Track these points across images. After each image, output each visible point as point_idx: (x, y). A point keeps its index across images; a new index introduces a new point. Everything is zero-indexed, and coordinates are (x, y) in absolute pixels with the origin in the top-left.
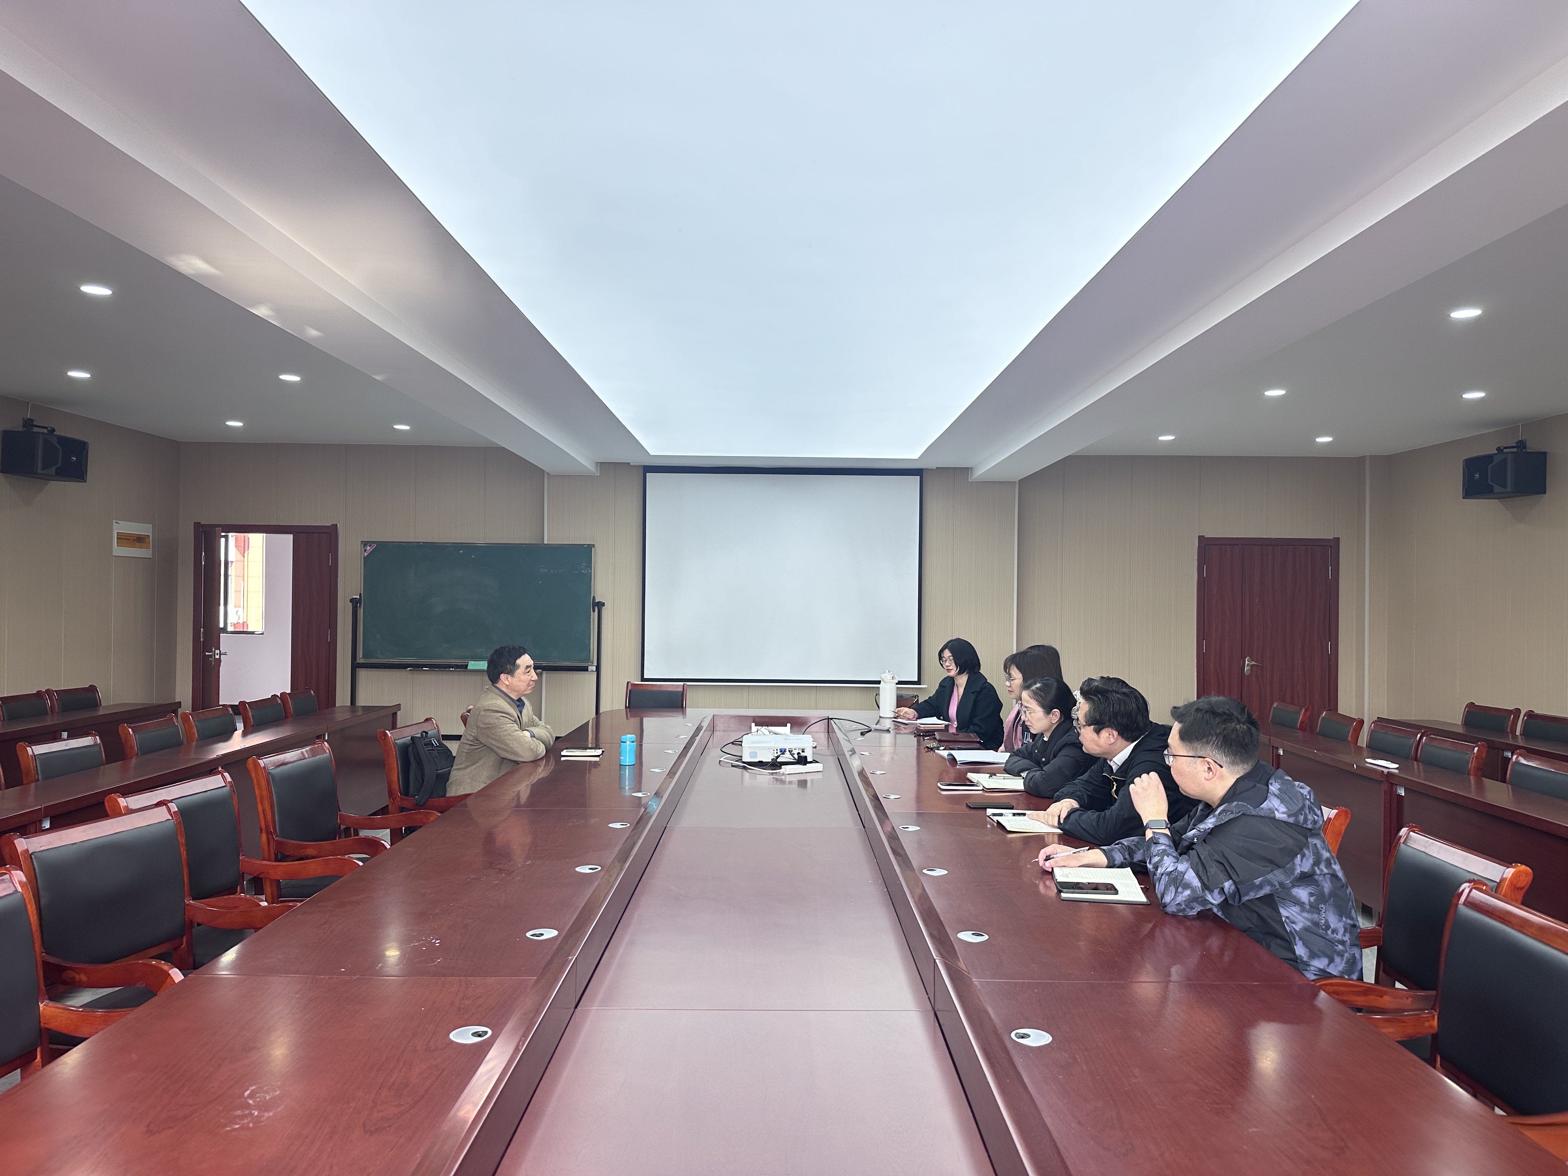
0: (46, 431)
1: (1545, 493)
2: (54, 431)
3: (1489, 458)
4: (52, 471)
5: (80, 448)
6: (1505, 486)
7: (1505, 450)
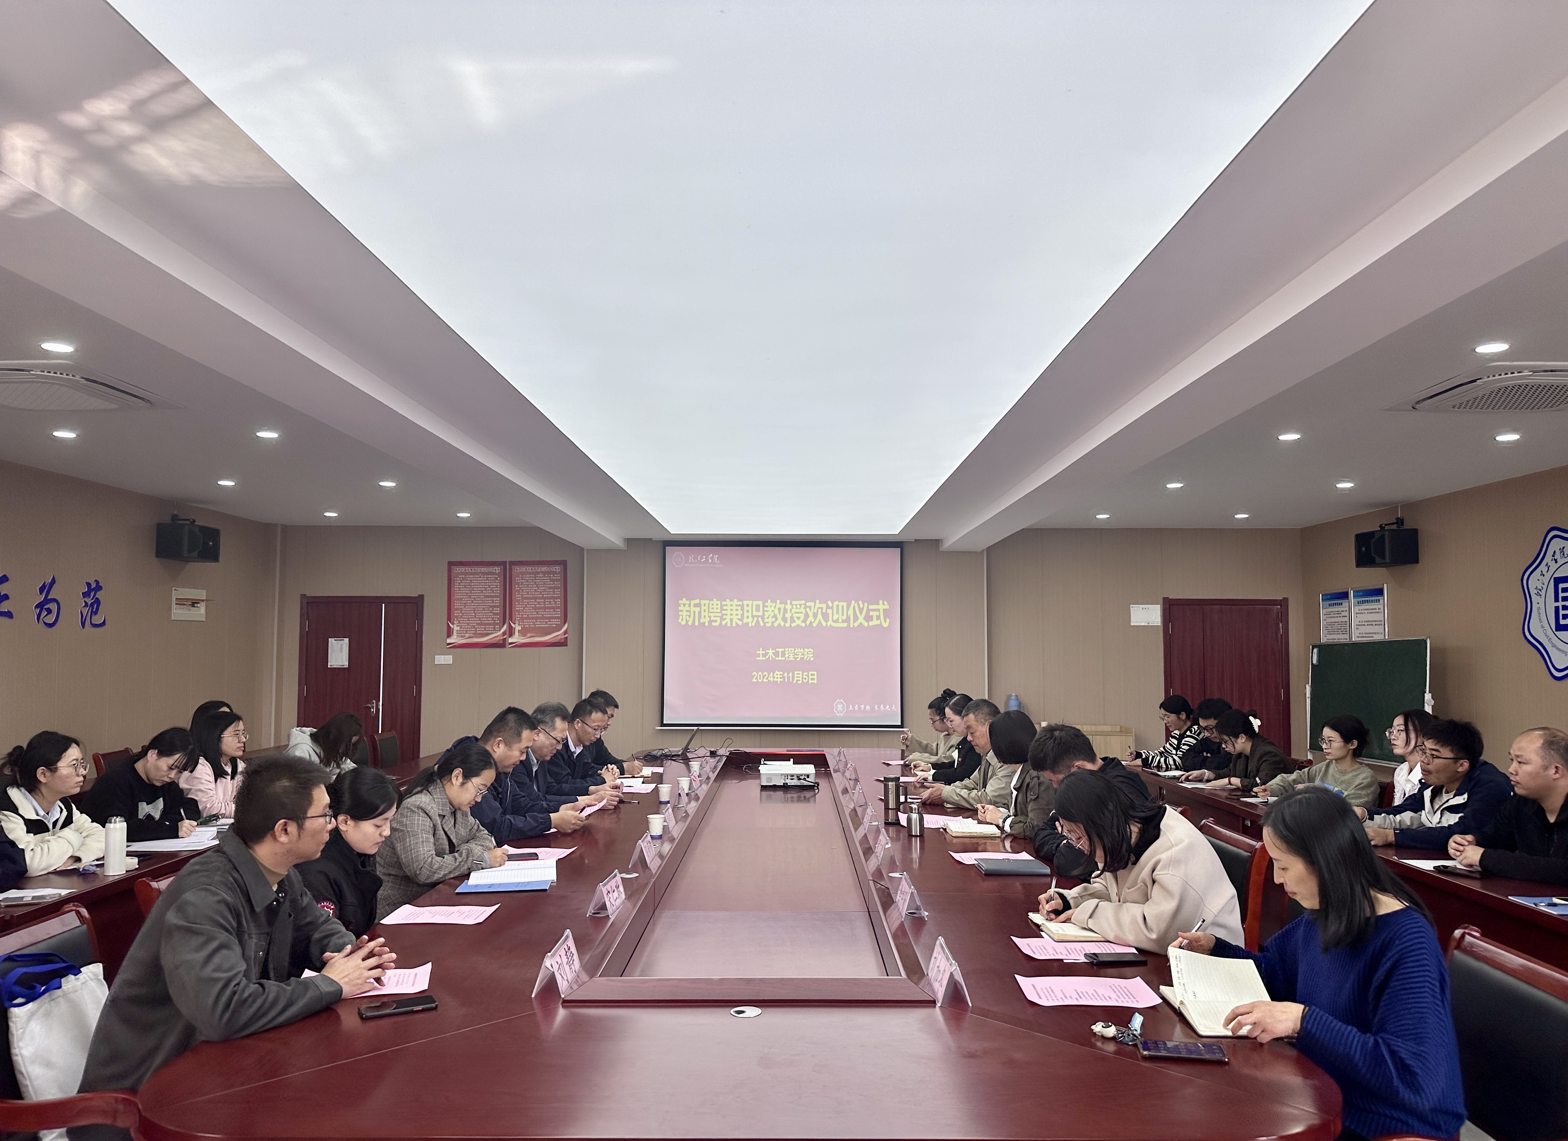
0: (188, 522)
1: (1417, 562)
2: (194, 521)
3: (1372, 534)
4: (195, 554)
5: (213, 535)
6: (1383, 557)
7: (1387, 528)
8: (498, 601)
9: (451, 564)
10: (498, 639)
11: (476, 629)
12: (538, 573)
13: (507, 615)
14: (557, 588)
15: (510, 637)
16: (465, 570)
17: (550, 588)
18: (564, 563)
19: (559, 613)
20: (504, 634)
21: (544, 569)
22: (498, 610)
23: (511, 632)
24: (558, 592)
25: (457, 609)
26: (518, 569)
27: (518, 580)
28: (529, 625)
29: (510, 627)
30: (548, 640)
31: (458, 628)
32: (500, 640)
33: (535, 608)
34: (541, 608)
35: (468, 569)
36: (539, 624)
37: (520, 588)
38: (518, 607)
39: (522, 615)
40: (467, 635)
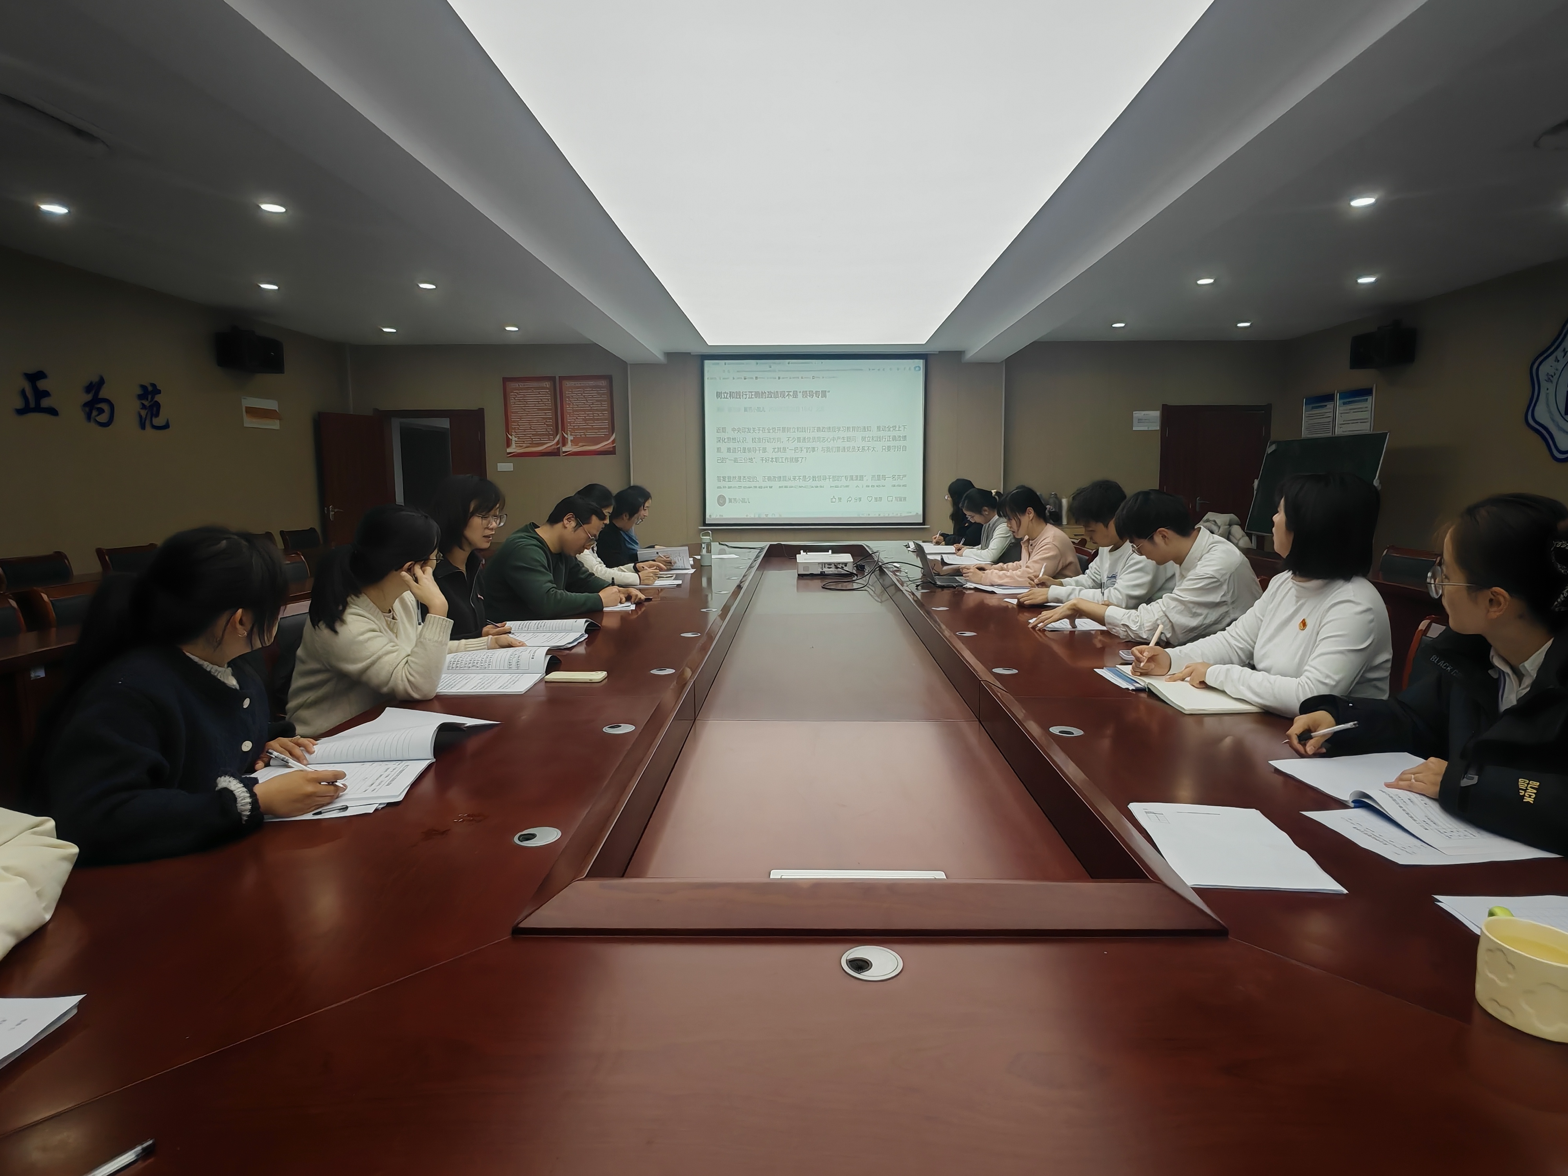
0: (248, 333)
2: (254, 332)
3: (1371, 334)
4: (257, 365)
5: (275, 346)
6: (1383, 358)
7: (1385, 328)
8: (550, 414)
9: (505, 380)
10: (553, 447)
11: (532, 439)
12: (586, 387)
13: (559, 425)
14: (605, 401)
15: (563, 446)
16: (519, 385)
17: (597, 401)
18: (609, 378)
19: (606, 424)
20: (558, 443)
21: (591, 383)
22: (550, 422)
23: (564, 442)
24: (606, 405)
25: (514, 422)
26: (568, 384)
27: (567, 393)
28: (581, 435)
29: (563, 438)
30: (598, 448)
31: (517, 439)
32: (554, 449)
33: (585, 420)
34: (590, 420)
35: (521, 385)
36: (590, 434)
37: (571, 401)
38: (569, 419)
39: (574, 426)
40: (525, 445)
